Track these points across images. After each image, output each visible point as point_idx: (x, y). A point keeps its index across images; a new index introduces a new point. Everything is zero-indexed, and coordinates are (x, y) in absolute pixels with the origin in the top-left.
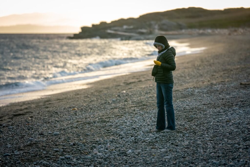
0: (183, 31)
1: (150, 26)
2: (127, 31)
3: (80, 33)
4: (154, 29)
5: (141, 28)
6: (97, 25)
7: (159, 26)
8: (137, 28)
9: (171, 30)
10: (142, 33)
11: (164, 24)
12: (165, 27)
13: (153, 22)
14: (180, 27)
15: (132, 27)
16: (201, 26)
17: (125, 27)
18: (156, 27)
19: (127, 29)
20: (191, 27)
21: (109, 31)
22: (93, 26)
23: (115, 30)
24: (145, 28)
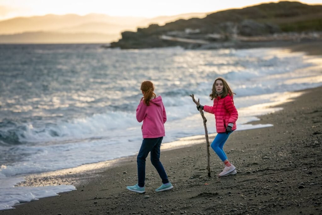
0: (275, 36)
1: (225, 28)
2: (190, 36)
3: (120, 40)
4: (232, 33)
5: (212, 33)
6: (145, 29)
7: (238, 28)
8: (206, 33)
9: (257, 35)
10: (214, 40)
11: (246, 26)
12: (247, 30)
13: (229, 24)
14: (270, 30)
15: (197, 31)
16: (301, 28)
17: (188, 31)
18: (235, 30)
19: (190, 34)
20: (286, 29)
21: (164, 37)
22: (139, 30)
23: (174, 36)
24: (218, 33)
